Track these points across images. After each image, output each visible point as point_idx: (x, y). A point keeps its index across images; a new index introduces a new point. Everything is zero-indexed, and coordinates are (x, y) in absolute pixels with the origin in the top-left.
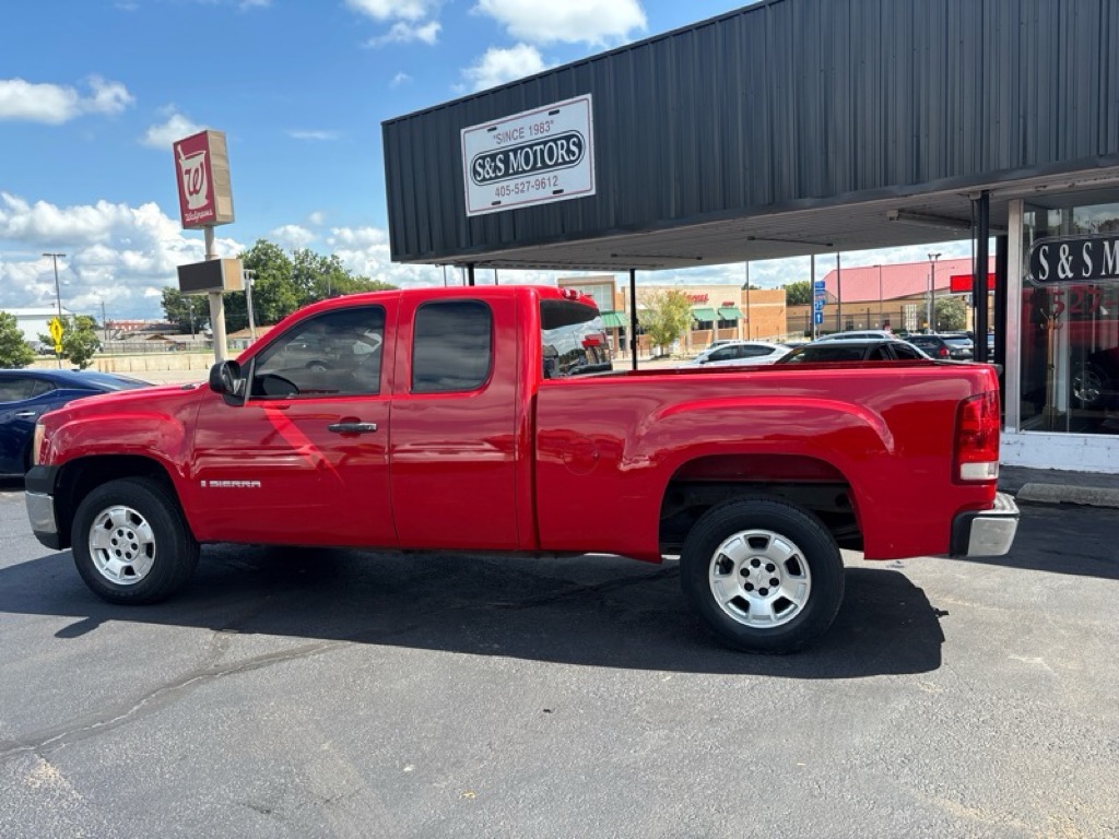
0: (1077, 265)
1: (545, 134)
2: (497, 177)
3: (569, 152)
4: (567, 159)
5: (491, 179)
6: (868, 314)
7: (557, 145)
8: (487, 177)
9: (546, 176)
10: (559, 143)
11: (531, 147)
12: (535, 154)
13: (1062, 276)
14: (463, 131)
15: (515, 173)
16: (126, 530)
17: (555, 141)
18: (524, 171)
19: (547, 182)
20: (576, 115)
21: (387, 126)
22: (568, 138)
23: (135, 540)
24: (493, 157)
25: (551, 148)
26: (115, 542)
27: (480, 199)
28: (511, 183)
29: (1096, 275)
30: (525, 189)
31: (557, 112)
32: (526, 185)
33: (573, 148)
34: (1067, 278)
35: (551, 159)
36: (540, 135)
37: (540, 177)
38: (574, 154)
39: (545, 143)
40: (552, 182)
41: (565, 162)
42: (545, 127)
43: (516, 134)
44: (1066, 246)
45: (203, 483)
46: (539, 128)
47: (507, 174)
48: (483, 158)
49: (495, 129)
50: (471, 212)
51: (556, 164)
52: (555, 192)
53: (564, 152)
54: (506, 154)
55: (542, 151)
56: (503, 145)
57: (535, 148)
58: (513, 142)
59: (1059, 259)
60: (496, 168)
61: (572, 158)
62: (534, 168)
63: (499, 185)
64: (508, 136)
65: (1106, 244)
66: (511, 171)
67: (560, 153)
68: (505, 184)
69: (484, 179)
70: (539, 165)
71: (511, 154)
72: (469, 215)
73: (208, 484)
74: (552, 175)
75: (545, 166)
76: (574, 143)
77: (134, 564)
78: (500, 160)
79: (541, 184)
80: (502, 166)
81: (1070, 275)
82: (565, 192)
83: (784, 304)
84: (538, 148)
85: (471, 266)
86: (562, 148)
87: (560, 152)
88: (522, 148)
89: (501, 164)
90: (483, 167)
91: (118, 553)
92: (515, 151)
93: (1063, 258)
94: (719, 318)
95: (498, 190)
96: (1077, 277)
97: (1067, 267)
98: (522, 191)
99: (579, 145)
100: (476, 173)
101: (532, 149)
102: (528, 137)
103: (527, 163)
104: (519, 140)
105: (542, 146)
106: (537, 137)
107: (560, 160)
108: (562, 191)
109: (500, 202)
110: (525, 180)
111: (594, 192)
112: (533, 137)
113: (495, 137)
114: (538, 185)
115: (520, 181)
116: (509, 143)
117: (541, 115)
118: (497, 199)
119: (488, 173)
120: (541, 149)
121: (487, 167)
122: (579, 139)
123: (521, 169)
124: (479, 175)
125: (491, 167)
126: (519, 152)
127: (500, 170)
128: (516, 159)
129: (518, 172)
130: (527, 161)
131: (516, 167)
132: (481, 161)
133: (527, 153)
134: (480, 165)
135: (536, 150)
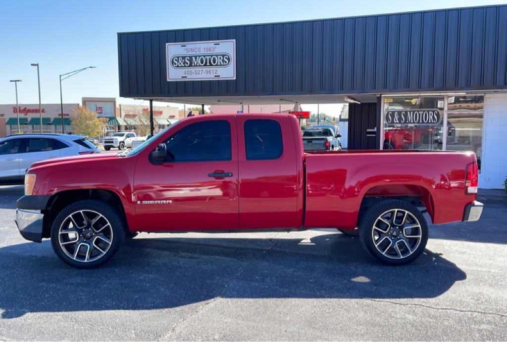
0: (400, 119)
1: (212, 52)
2: (185, 66)
3: (223, 61)
4: (222, 64)
5: (182, 66)
8: (180, 65)
9: (212, 69)
10: (219, 57)
11: (204, 56)
12: (206, 60)
13: (395, 121)
14: (167, 44)
15: (195, 66)
17: (217, 56)
18: (200, 66)
19: (212, 72)
20: (228, 47)
21: (120, 35)
22: (223, 56)
24: (184, 58)
25: (214, 58)
27: (174, 74)
28: (193, 70)
29: (405, 122)
30: (200, 73)
31: (219, 44)
33: (225, 60)
34: (397, 123)
35: (214, 62)
36: (209, 52)
37: (208, 69)
38: (226, 62)
39: (212, 56)
40: (214, 72)
41: (221, 65)
42: (212, 49)
43: (196, 50)
44: (396, 112)
46: (209, 49)
47: (191, 65)
48: (178, 58)
49: (185, 46)
50: (170, 79)
51: (217, 65)
52: (215, 76)
53: (221, 61)
54: (191, 57)
55: (210, 60)
56: (189, 53)
58: (195, 53)
59: (394, 117)
60: (185, 63)
61: (225, 64)
62: (205, 65)
63: (187, 70)
64: (192, 50)
65: (409, 113)
66: (193, 65)
67: (219, 61)
68: (190, 70)
69: (178, 66)
70: (208, 64)
71: (194, 58)
72: (168, 80)
74: (214, 69)
75: (211, 65)
76: (226, 58)
78: (187, 59)
79: (209, 72)
80: (188, 62)
81: (398, 122)
82: (221, 77)
84: (208, 57)
85: (151, 101)
86: (220, 59)
88: (200, 56)
90: (178, 61)
92: (196, 57)
93: (396, 116)
95: (185, 72)
96: (400, 122)
97: (397, 119)
98: (199, 74)
99: (229, 59)
100: (173, 63)
101: (205, 58)
102: (203, 52)
103: (202, 63)
104: (198, 53)
107: (219, 64)
108: (219, 76)
109: (186, 77)
110: (200, 69)
111: (235, 78)
112: (206, 52)
113: (185, 49)
114: (207, 72)
115: (198, 69)
116: (192, 53)
117: (210, 44)
118: (185, 76)
119: (180, 64)
120: (209, 58)
121: (180, 61)
122: (229, 57)
123: (198, 65)
124: (175, 64)
125: (182, 62)
126: (198, 57)
127: (187, 64)
128: (196, 60)
129: (197, 66)
130: (202, 62)
131: (196, 64)
132: (176, 58)
133: (202, 59)
134: (176, 60)
135: (207, 58)
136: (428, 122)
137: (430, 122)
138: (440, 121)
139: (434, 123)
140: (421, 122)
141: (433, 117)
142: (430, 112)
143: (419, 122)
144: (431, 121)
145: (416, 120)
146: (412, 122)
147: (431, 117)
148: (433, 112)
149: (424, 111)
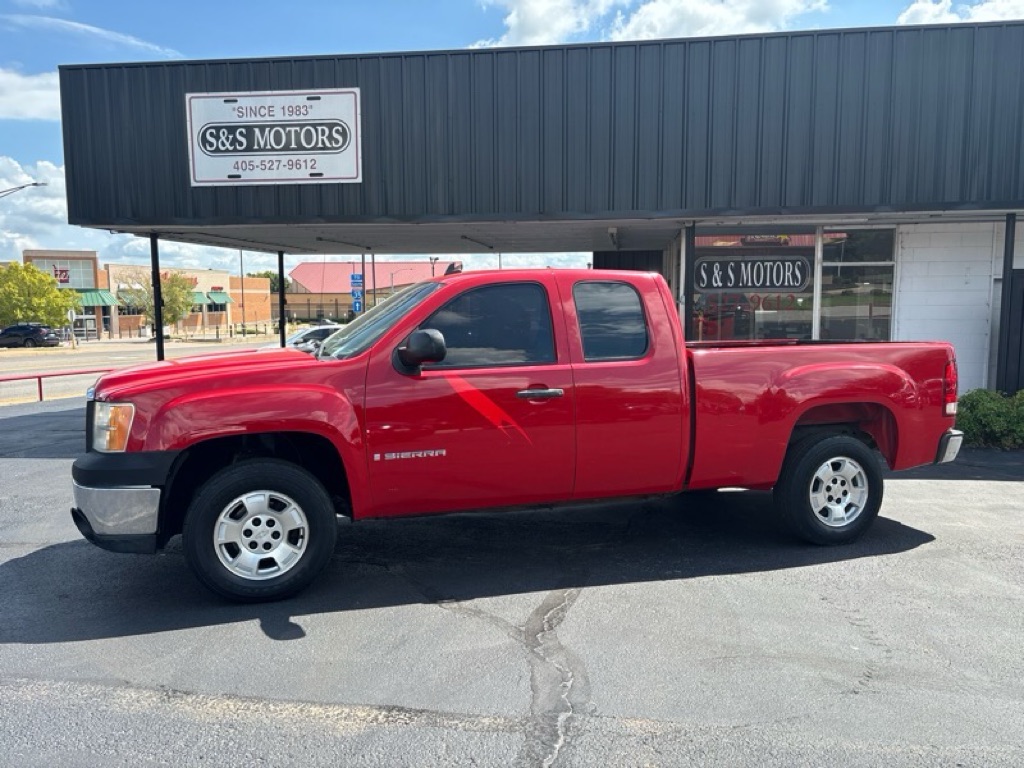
0: (725, 278)
1: (302, 117)
2: (235, 150)
3: (330, 137)
4: (328, 144)
5: (227, 151)
6: (337, 304)
7: (317, 131)
8: (223, 148)
9: (302, 158)
10: (320, 128)
11: (284, 127)
12: (288, 135)
13: (715, 285)
14: (188, 96)
15: (260, 150)
16: (264, 519)
17: (314, 126)
18: (273, 149)
19: (303, 164)
20: (342, 105)
22: (331, 126)
23: (277, 527)
24: (232, 130)
25: (308, 133)
26: (248, 533)
27: (207, 169)
28: (257, 159)
29: (736, 285)
30: (275, 166)
31: (319, 98)
32: (276, 164)
33: (335, 135)
34: (718, 287)
35: (309, 141)
36: (294, 117)
37: (294, 158)
38: (337, 141)
39: (302, 126)
40: (309, 164)
41: (325, 148)
42: (303, 110)
43: (263, 111)
44: (718, 265)
45: (377, 457)
46: (294, 110)
47: (249, 149)
48: (218, 129)
49: (236, 101)
50: (196, 181)
51: (315, 148)
52: (312, 175)
53: (325, 138)
54: (250, 129)
55: (298, 135)
56: (244, 119)
57: (288, 129)
58: (259, 118)
59: (714, 273)
60: (234, 141)
61: (334, 145)
62: (287, 148)
63: (240, 159)
64: (253, 111)
65: (743, 265)
66: (256, 147)
68: (247, 159)
69: (217, 150)
70: (293, 146)
71: (257, 131)
72: (194, 184)
73: (382, 457)
74: (309, 158)
75: (300, 147)
76: (337, 131)
77: (273, 554)
78: (241, 133)
79: (298, 166)
80: (244, 140)
81: (720, 284)
82: (324, 176)
83: (269, 292)
84: (293, 129)
85: (154, 237)
86: (323, 134)
87: (320, 137)
88: (272, 127)
89: (242, 138)
90: (217, 138)
91: (253, 545)
92: (262, 129)
93: (716, 272)
94: (209, 302)
95: (237, 163)
96: (725, 286)
97: (718, 279)
98: (271, 169)
99: (344, 134)
100: (204, 141)
101: (285, 130)
102: (279, 116)
103: (278, 142)
104: (268, 118)
105: (298, 129)
106: (291, 118)
107: (320, 145)
108: (321, 174)
109: (239, 176)
110: (274, 158)
111: (359, 180)
112: (287, 117)
113: (234, 109)
114: (292, 165)
115: (268, 158)
116: (253, 118)
117: (297, 98)
118: (235, 172)
119: (223, 145)
120: (296, 131)
121: (223, 138)
122: (343, 129)
123: (268, 147)
124: (211, 145)
125: (227, 139)
126: (267, 129)
127: (241, 144)
128: (262, 137)
129: (264, 150)
130: (278, 140)
131: (262, 143)
132: (214, 131)
133: (277, 132)
134: (211, 134)
135: (290, 132)
136: (782, 285)
137: (786, 284)
138: (807, 283)
139: (795, 286)
140: (768, 284)
141: (794, 274)
142: (787, 264)
143: (764, 285)
144: (789, 282)
145: (758, 281)
146: (750, 284)
147: (788, 274)
148: (794, 263)
149: (774, 262)
